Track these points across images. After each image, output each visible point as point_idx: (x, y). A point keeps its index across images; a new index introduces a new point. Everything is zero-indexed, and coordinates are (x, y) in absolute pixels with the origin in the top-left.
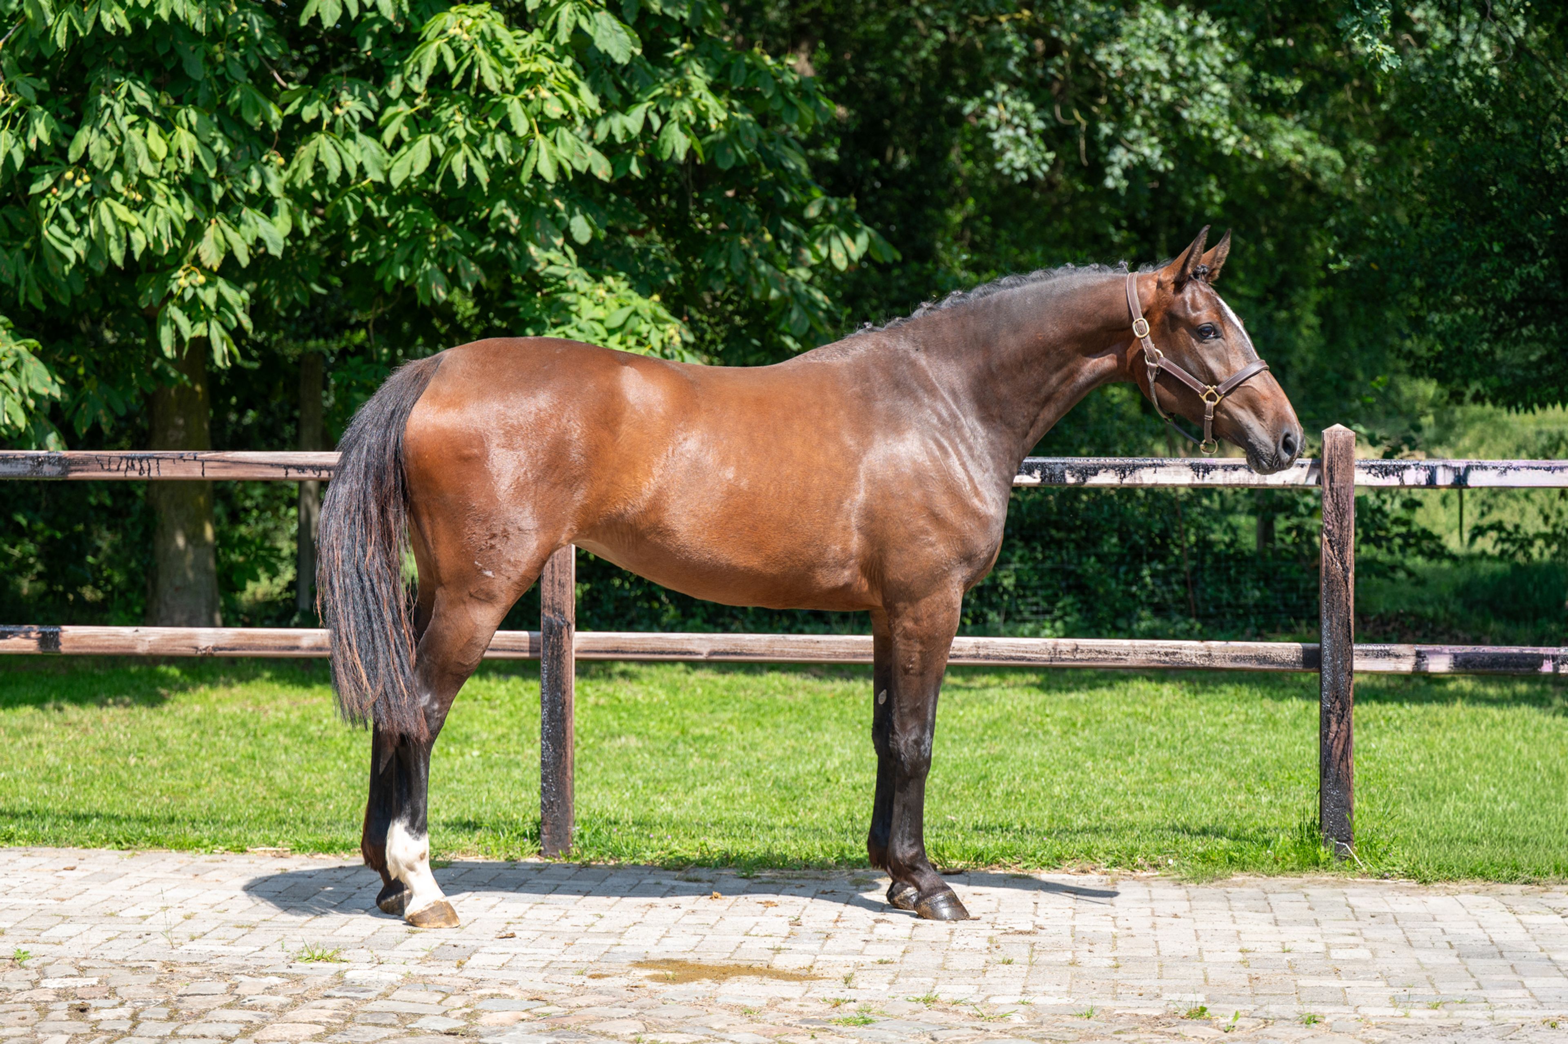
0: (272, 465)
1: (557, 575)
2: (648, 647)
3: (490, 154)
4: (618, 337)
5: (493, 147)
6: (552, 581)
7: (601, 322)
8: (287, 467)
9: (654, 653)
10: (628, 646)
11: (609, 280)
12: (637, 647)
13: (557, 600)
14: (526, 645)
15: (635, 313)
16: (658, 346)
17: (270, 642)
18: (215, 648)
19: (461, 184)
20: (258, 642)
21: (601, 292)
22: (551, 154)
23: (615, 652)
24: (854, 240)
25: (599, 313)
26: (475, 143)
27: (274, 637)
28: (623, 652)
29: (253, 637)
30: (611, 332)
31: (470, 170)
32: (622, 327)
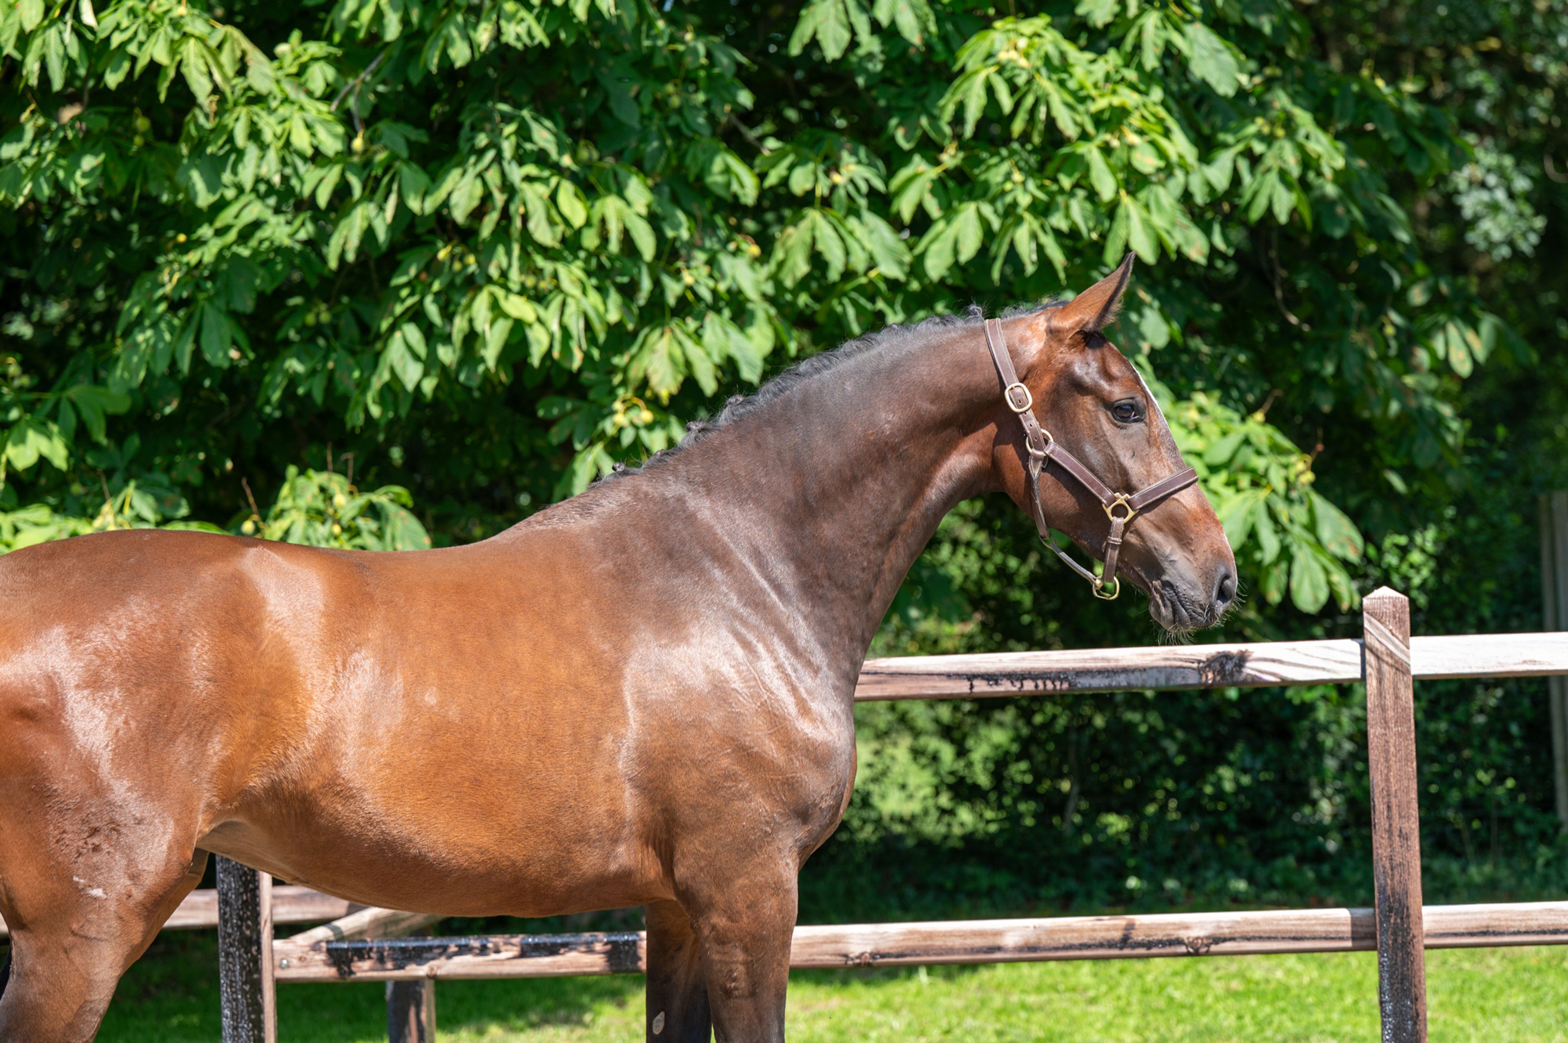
0: (949, 676)
1: (1396, 823)
2: (1534, 924)
3: (1064, 226)
4: (1223, 476)
5: (1067, 216)
6: (1390, 831)
7: (1199, 455)
8: (971, 677)
9: (1544, 932)
10: (1503, 925)
11: (1200, 398)
12: (1516, 925)
13: (1398, 859)
14: (1347, 929)
15: (1247, 442)
16: (1281, 487)
17: (957, 943)
18: (873, 955)
19: (1030, 269)
20: (939, 943)
21: (1193, 415)
22: (1147, 224)
23: (1484, 933)
24: (1477, 331)
25: (1195, 443)
26: (1041, 210)
27: (963, 935)
28: (1495, 934)
29: (930, 935)
30: (1214, 469)
31: (1040, 249)
32: (1226, 465)
